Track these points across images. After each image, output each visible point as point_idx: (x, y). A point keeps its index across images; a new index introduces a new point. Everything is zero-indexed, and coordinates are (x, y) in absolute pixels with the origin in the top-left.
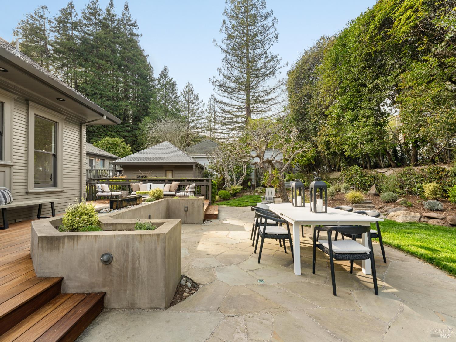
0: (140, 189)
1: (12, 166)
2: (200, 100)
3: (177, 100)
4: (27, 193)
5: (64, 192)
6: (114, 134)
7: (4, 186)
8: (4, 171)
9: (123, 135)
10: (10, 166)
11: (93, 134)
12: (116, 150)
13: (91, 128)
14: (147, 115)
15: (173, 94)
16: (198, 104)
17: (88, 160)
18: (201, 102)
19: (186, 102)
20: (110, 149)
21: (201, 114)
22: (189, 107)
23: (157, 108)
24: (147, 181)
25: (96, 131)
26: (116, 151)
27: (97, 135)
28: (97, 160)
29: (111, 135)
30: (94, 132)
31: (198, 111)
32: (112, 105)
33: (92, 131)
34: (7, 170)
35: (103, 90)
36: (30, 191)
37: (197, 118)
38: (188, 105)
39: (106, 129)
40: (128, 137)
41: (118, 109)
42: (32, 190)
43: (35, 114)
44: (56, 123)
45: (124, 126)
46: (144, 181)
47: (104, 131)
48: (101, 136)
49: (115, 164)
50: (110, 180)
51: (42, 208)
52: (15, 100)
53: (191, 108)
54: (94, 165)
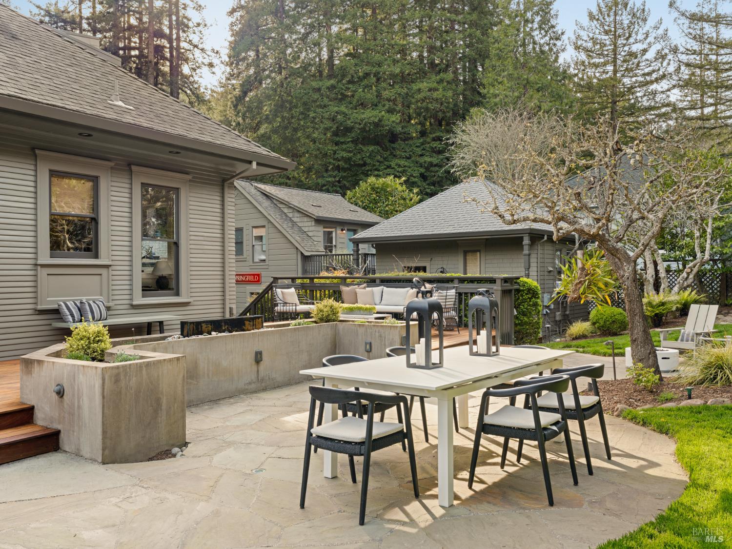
0: (359, 300)
1: (111, 266)
2: (651, 22)
3: (555, 45)
4: (133, 307)
5: (190, 304)
6: (406, 164)
7: (101, 295)
8: (101, 275)
9: (425, 162)
10: (107, 267)
11: (363, 168)
12: (387, 205)
13: (359, 156)
14: (479, 104)
15: (546, 32)
16: (647, 35)
17: (321, 234)
18: (656, 28)
19: (607, 37)
20: (376, 203)
21: (656, 65)
22: (615, 51)
23: (500, 79)
24: (378, 281)
25: (368, 161)
26: (387, 208)
27: (371, 171)
28: (339, 232)
29: (399, 166)
30: (365, 164)
31: (644, 57)
32: (400, 94)
33: (361, 162)
34: (103, 271)
35: (379, 65)
36: (135, 303)
37: (640, 79)
38: (612, 47)
39: (388, 153)
40: (436, 165)
41: (413, 100)
42: (139, 300)
43: (142, 183)
44: (177, 190)
45: (428, 140)
46: (372, 282)
47: (385, 159)
48: (379, 171)
49: (356, 242)
50: (315, 280)
51: (152, 330)
52: (112, 168)
53: (622, 53)
54: (334, 243)
